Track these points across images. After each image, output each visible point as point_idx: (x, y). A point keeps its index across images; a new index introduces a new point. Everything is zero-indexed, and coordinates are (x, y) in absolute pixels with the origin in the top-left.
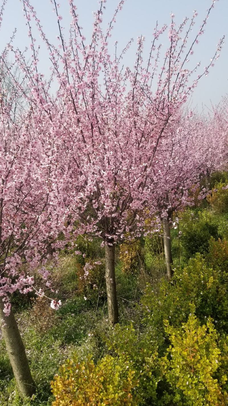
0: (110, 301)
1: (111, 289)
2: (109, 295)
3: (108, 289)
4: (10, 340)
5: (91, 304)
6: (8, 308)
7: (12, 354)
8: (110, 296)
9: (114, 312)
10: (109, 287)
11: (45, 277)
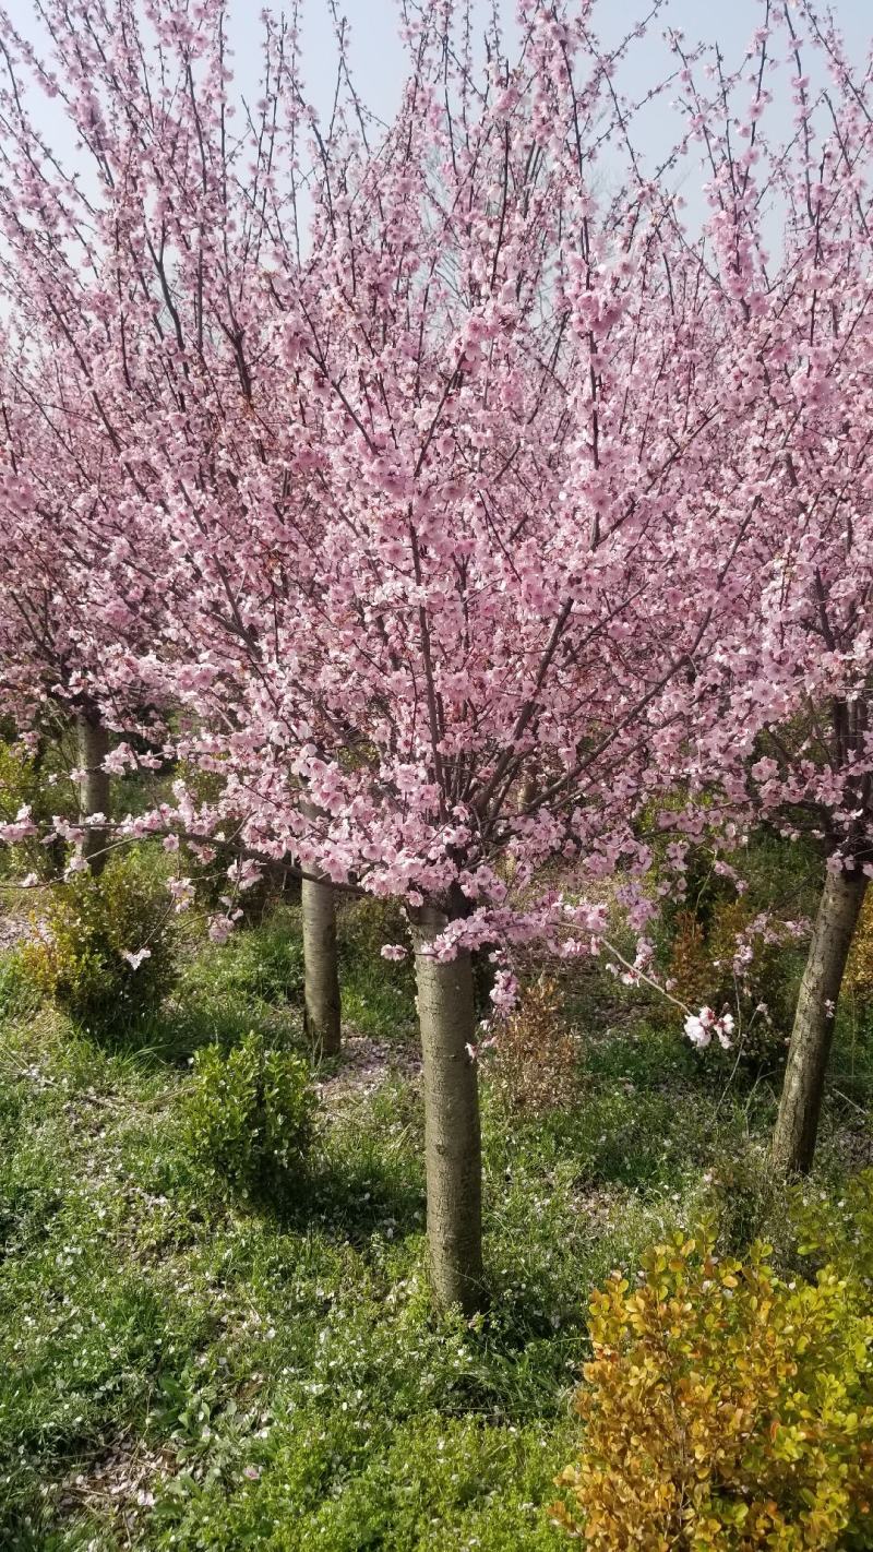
0: (793, 1083)
1: (809, 1040)
2: (798, 1059)
3: (797, 1035)
4: (445, 1099)
5: (700, 1071)
6: (506, 988)
7: (441, 1149)
8: (800, 1064)
9: (801, 1127)
10: (807, 1031)
11: (635, 920)
